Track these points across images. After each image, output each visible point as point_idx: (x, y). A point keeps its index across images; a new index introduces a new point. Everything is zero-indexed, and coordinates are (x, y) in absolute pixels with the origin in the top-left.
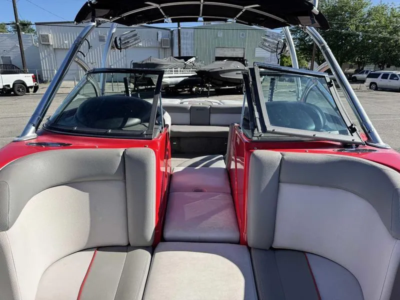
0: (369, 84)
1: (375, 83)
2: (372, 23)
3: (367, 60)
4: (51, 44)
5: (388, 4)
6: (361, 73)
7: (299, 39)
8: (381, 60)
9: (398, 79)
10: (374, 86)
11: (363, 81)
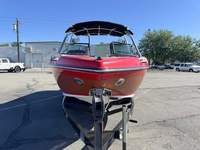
0: (176, 69)
1: (178, 69)
2: (176, 43)
3: (175, 59)
4: (31, 51)
5: (182, 35)
6: (173, 65)
7: (144, 50)
8: (181, 59)
9: (188, 66)
10: (178, 70)
11: (173, 68)
